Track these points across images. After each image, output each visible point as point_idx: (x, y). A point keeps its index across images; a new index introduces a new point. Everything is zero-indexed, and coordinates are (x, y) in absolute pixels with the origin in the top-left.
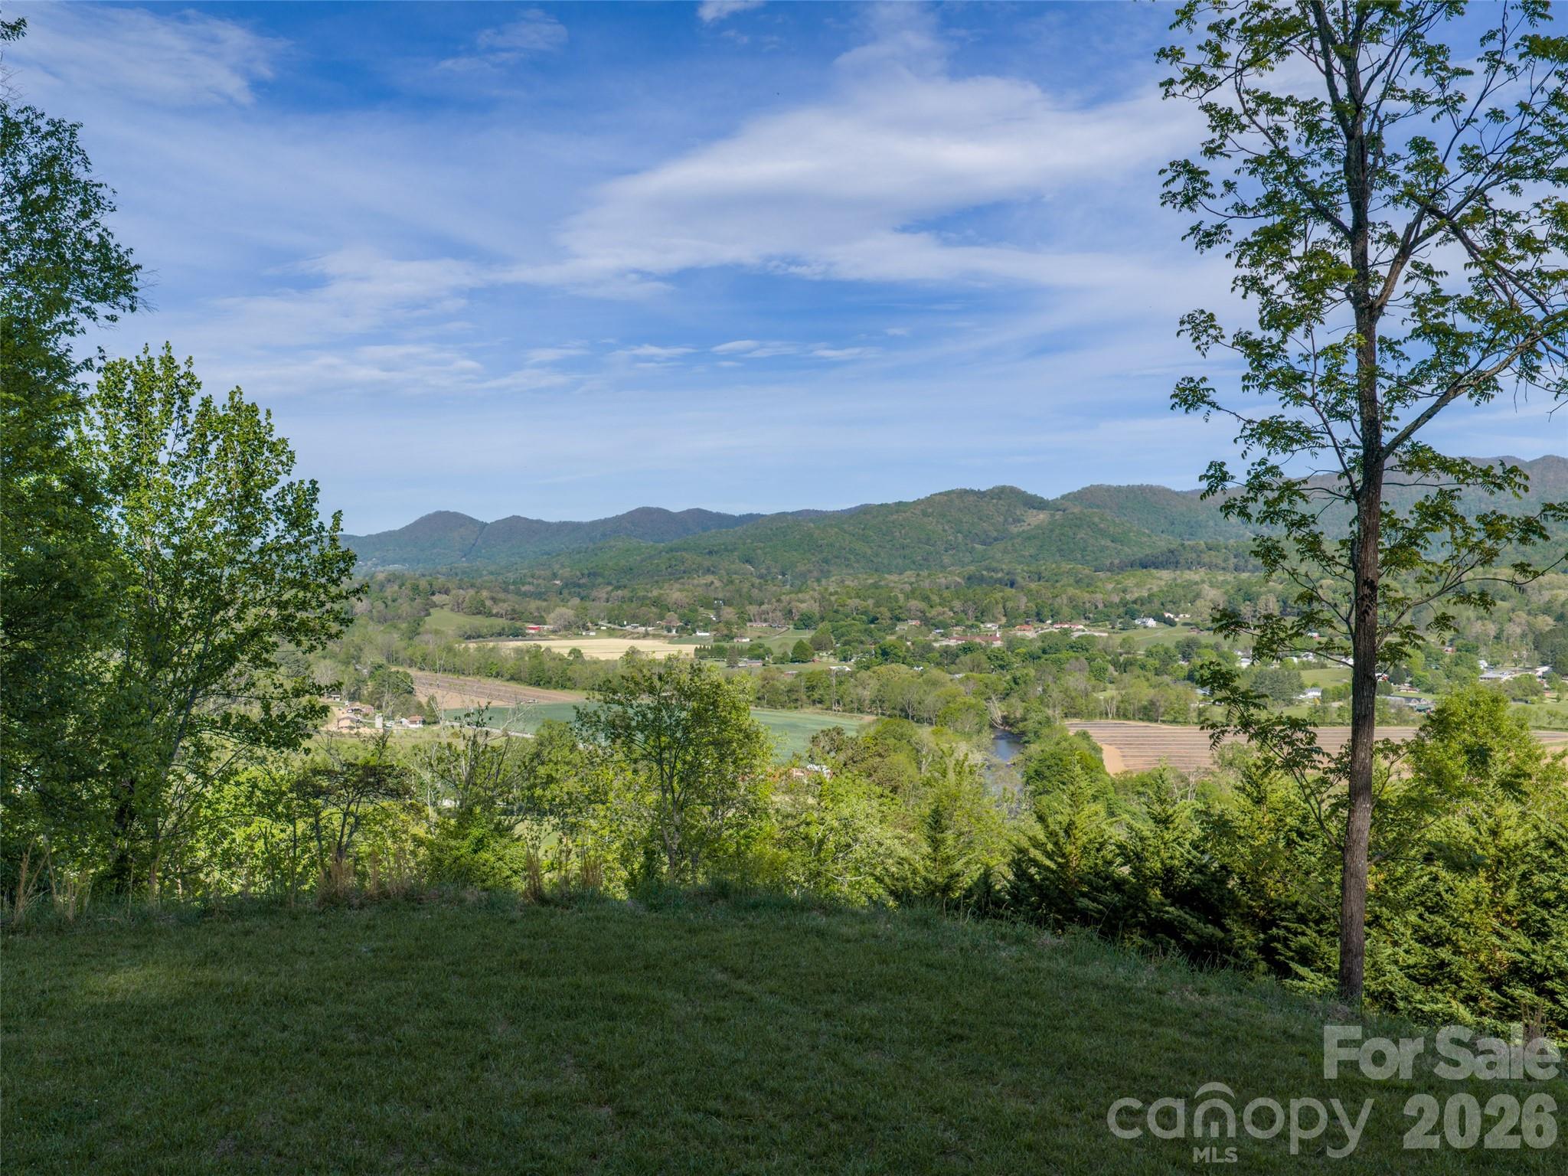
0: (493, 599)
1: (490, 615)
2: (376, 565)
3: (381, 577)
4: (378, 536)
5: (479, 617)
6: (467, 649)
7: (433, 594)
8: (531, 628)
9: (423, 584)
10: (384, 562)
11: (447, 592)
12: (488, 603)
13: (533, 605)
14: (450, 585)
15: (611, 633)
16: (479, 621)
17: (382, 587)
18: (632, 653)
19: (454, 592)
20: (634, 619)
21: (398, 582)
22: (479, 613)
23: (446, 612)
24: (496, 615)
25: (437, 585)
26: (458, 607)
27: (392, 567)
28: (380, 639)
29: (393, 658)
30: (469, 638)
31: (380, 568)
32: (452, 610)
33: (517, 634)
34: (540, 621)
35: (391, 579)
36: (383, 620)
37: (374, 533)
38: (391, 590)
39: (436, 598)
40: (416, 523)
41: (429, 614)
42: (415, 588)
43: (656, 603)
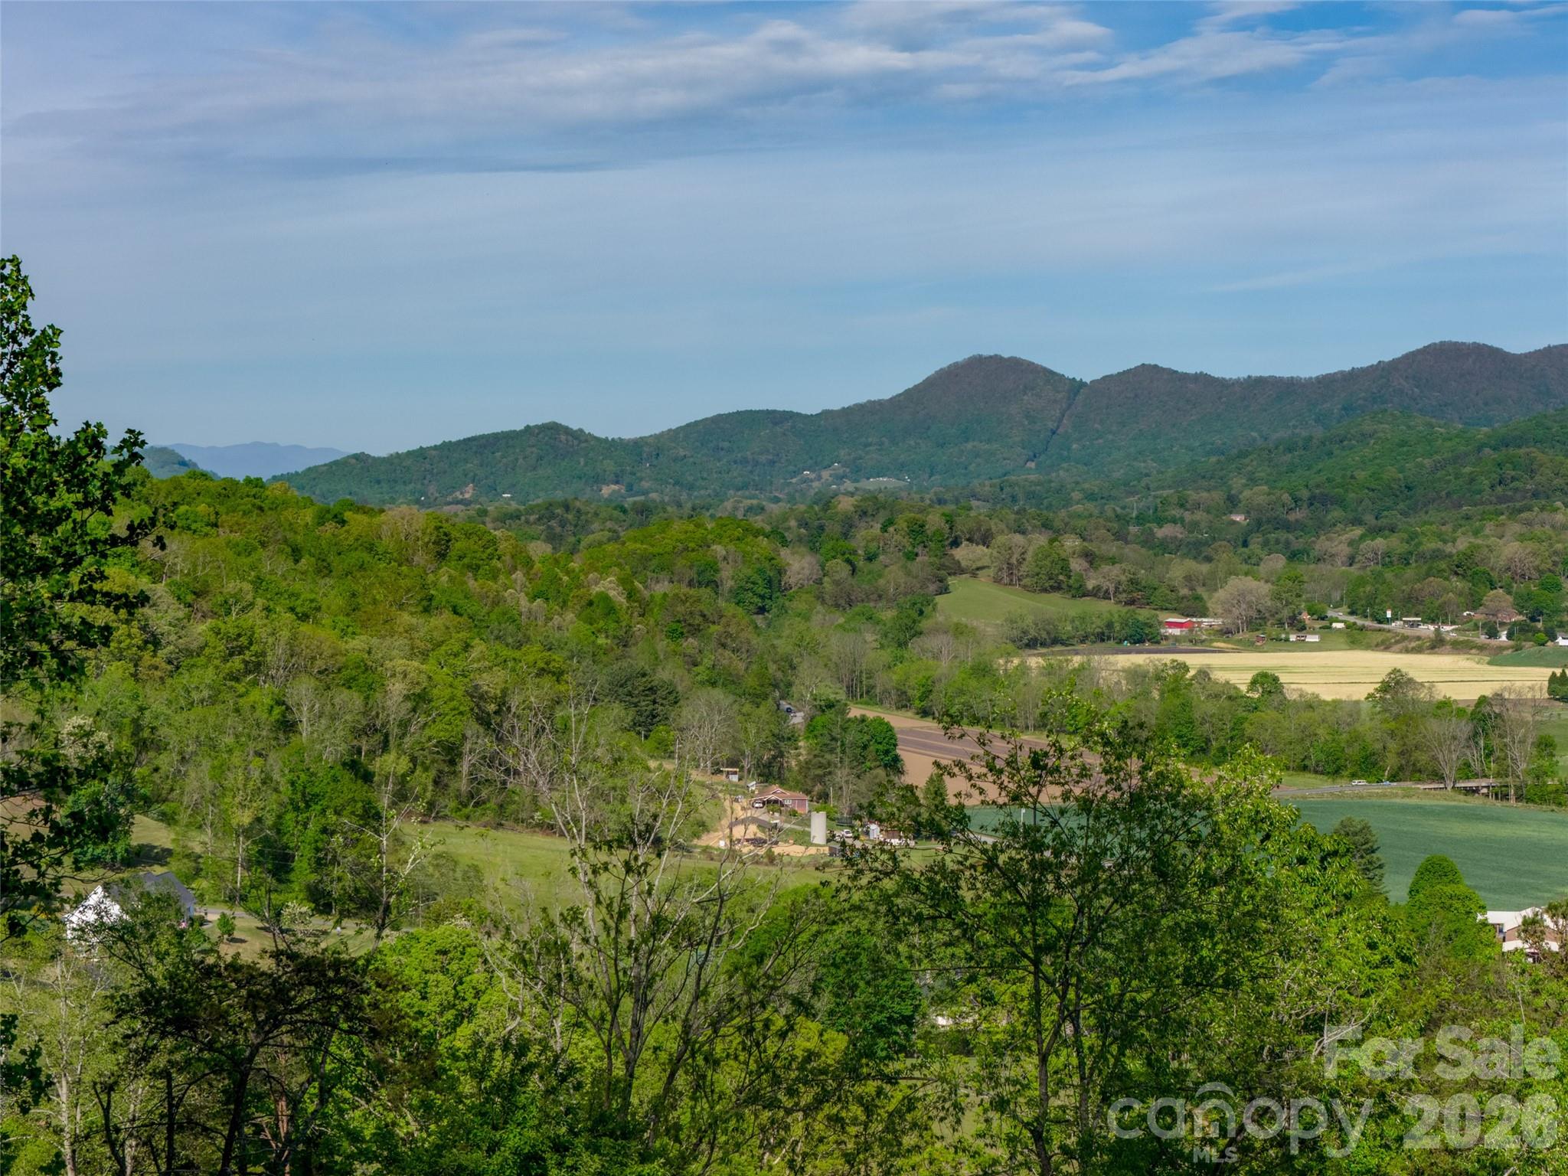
0: (1089, 557)
1: (1080, 592)
2: (840, 478)
3: (846, 504)
4: (846, 412)
5: (1055, 597)
6: (1023, 670)
7: (956, 543)
8: (1172, 625)
9: (934, 521)
10: (857, 471)
11: (986, 540)
12: (1077, 565)
13: (1178, 569)
14: (994, 525)
15: (1355, 638)
16: (1057, 607)
17: (848, 528)
18: (1395, 685)
19: (1000, 539)
20: (1410, 604)
21: (882, 516)
22: (1057, 588)
23: (983, 586)
24: (1097, 593)
25: (962, 526)
26: (1009, 574)
27: (872, 484)
28: (836, 644)
29: (860, 688)
30: (1032, 644)
31: (849, 485)
32: (997, 581)
33: (1141, 637)
34: (1194, 607)
35: (870, 508)
36: (844, 601)
37: (836, 406)
38: (867, 533)
39: (963, 554)
40: (930, 384)
41: (944, 590)
42: (917, 530)
43: (1462, 567)
